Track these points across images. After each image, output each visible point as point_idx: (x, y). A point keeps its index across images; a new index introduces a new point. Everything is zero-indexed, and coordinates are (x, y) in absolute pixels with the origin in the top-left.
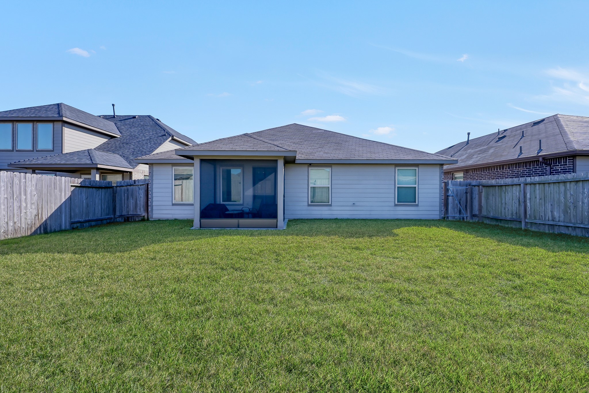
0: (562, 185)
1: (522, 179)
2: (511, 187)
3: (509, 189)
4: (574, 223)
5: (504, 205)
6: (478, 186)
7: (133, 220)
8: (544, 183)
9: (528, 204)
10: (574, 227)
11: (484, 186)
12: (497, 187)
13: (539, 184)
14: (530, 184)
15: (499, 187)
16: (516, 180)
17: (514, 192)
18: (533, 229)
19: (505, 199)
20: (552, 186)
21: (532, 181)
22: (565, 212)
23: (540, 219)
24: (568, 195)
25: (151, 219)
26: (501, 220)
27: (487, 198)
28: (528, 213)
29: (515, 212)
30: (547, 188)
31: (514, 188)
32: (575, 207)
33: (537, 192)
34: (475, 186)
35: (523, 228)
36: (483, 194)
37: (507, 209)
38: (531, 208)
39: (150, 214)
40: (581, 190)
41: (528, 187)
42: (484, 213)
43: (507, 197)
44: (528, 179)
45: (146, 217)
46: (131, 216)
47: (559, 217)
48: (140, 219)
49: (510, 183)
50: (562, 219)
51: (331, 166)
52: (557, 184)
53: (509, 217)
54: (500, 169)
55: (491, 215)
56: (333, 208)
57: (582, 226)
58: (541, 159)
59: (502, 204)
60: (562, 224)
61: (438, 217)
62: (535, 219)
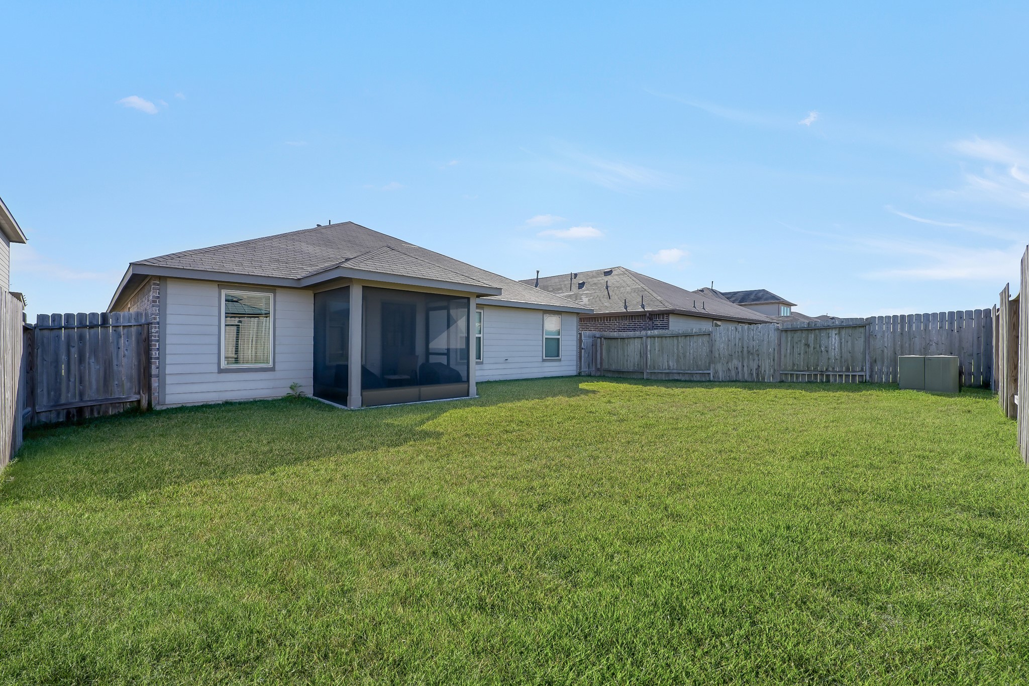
0: (675, 339)
1: (643, 333)
2: (633, 339)
3: (632, 341)
4: (684, 370)
5: (626, 356)
6: (600, 338)
7: (99, 413)
8: (662, 337)
9: (649, 356)
10: (684, 373)
11: (605, 338)
12: (619, 339)
13: (658, 337)
14: (651, 337)
15: (622, 340)
16: (637, 333)
17: (636, 344)
18: (653, 377)
19: (628, 351)
20: (668, 339)
21: (652, 334)
22: (678, 361)
23: (658, 369)
24: (680, 347)
25: (158, 408)
26: (623, 372)
27: (609, 351)
28: (648, 364)
29: (637, 364)
30: (664, 341)
31: (636, 340)
32: (685, 357)
33: (657, 344)
34: (598, 338)
35: (645, 378)
36: (604, 347)
37: (629, 361)
38: (651, 359)
39: (155, 395)
40: (689, 343)
41: (649, 340)
42: (605, 366)
43: (629, 350)
44: (649, 332)
45: (144, 403)
46: (89, 404)
47: (673, 366)
48: (122, 411)
49: (632, 336)
50: (675, 367)
51: (483, 307)
52: (672, 338)
53: (631, 369)
54: (607, 321)
55: (613, 367)
56: (485, 366)
57: (689, 372)
58: (648, 314)
59: (624, 356)
60: (675, 371)
61: (574, 373)
62: (654, 368)
